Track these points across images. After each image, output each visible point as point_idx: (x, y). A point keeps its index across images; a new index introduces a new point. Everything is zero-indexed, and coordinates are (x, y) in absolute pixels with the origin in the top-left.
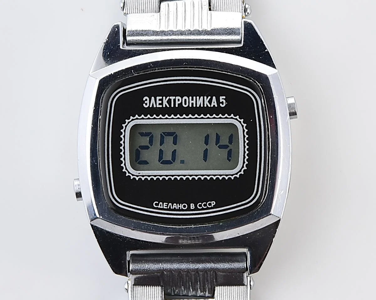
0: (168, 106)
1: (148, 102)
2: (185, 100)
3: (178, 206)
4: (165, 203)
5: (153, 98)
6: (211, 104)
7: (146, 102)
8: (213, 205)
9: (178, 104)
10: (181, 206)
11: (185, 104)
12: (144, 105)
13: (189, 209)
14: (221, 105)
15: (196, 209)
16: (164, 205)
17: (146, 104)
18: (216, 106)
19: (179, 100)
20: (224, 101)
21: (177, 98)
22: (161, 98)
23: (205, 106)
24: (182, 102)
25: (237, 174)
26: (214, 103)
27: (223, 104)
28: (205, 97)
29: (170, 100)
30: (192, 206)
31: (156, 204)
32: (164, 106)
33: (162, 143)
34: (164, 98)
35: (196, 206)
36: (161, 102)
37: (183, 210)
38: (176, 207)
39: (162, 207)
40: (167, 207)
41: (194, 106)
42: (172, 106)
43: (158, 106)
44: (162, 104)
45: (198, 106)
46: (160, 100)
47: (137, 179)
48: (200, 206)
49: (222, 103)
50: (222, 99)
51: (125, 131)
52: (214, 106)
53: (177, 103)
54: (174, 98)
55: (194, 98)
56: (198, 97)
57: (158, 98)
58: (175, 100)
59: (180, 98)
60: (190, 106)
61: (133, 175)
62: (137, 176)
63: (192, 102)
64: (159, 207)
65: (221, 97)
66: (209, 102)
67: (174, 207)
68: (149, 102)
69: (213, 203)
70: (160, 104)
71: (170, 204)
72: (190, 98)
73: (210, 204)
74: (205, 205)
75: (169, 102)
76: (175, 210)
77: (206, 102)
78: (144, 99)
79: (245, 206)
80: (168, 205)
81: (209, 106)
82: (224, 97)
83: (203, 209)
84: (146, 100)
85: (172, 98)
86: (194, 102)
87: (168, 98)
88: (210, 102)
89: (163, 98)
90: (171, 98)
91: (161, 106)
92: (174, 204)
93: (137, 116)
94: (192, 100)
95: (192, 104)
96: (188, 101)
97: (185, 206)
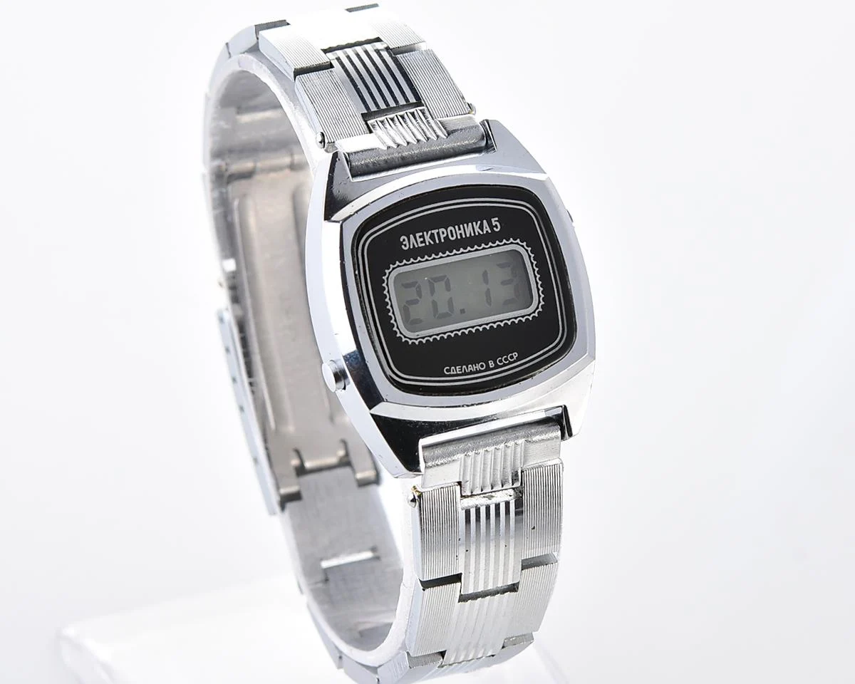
0: (432, 243)
1: (406, 242)
2: (451, 231)
3: (475, 367)
4: (457, 367)
5: (411, 236)
6: (483, 231)
7: (404, 243)
8: (515, 357)
9: (444, 238)
10: (478, 367)
11: (452, 236)
12: (403, 246)
13: (488, 369)
14: (495, 229)
15: (497, 367)
16: (458, 370)
17: (405, 246)
18: (490, 231)
19: (443, 233)
20: (498, 224)
21: (441, 230)
22: (421, 234)
23: (477, 234)
24: (447, 235)
25: (534, 312)
26: (487, 229)
27: (497, 228)
28: (474, 223)
29: (432, 234)
30: (491, 364)
31: (447, 371)
32: (427, 244)
33: (432, 291)
34: (425, 233)
35: (495, 363)
36: (422, 239)
37: (480, 371)
38: (472, 369)
39: (455, 373)
40: (461, 370)
41: (464, 236)
42: (437, 242)
43: (420, 245)
44: (423, 242)
45: (468, 236)
46: (420, 237)
47: (417, 342)
48: (501, 361)
49: (496, 226)
50: (494, 221)
51: (387, 285)
52: (487, 231)
53: (442, 236)
54: (437, 231)
55: (461, 226)
56: (465, 225)
57: (418, 235)
58: (438, 233)
59: (444, 230)
60: (459, 237)
61: (411, 339)
62: (416, 339)
63: (460, 232)
64: (452, 373)
65: (493, 220)
66: (479, 228)
67: (469, 369)
68: (408, 242)
69: (515, 355)
70: (422, 242)
71: (464, 367)
72: (456, 227)
73: (512, 357)
74: (506, 359)
75: (432, 237)
76: (471, 373)
77: (477, 229)
78: (401, 240)
79: (554, 351)
80: (461, 368)
81: (482, 233)
82: (497, 219)
83: (505, 365)
84: (404, 240)
85: (435, 232)
86: (462, 231)
87: (430, 232)
88: (481, 227)
89: (423, 235)
90: (433, 231)
91: (424, 245)
92: (470, 366)
93: (398, 263)
94: (460, 229)
95: (461, 234)
96: (455, 232)
97: (482, 366)
